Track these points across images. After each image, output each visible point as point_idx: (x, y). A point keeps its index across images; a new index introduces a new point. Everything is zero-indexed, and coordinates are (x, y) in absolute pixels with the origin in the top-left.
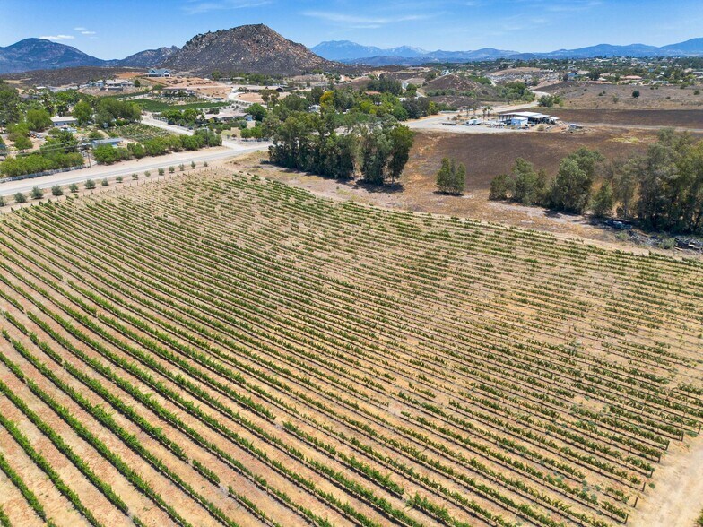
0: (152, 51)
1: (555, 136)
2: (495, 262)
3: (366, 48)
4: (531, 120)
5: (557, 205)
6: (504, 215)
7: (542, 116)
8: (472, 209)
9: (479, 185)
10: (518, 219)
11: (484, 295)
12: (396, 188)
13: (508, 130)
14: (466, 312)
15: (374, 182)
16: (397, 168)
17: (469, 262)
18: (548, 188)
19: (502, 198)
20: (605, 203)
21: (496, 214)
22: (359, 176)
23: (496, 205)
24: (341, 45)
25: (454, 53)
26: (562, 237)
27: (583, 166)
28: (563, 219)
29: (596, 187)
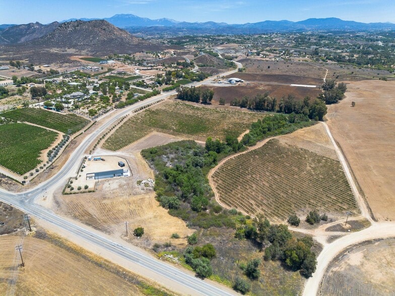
0: (24, 25)
1: (243, 87)
2: (233, 115)
3: (142, 19)
4: (236, 81)
5: (243, 106)
6: (233, 108)
7: (239, 80)
8: (227, 108)
9: (228, 103)
10: (236, 109)
11: (232, 119)
12: (210, 104)
13: (230, 85)
14: (231, 121)
15: (205, 102)
16: (210, 100)
17: (230, 116)
18: (240, 103)
19: (232, 105)
20: (250, 105)
21: (232, 108)
22: (201, 101)
23: (231, 107)
24: (127, 17)
25: (192, 24)
26: (243, 111)
27: (246, 99)
28: (243, 109)
29: (248, 103)
